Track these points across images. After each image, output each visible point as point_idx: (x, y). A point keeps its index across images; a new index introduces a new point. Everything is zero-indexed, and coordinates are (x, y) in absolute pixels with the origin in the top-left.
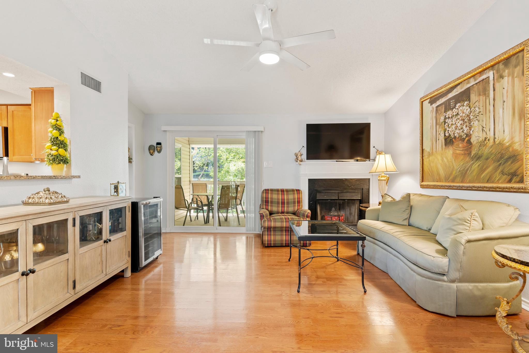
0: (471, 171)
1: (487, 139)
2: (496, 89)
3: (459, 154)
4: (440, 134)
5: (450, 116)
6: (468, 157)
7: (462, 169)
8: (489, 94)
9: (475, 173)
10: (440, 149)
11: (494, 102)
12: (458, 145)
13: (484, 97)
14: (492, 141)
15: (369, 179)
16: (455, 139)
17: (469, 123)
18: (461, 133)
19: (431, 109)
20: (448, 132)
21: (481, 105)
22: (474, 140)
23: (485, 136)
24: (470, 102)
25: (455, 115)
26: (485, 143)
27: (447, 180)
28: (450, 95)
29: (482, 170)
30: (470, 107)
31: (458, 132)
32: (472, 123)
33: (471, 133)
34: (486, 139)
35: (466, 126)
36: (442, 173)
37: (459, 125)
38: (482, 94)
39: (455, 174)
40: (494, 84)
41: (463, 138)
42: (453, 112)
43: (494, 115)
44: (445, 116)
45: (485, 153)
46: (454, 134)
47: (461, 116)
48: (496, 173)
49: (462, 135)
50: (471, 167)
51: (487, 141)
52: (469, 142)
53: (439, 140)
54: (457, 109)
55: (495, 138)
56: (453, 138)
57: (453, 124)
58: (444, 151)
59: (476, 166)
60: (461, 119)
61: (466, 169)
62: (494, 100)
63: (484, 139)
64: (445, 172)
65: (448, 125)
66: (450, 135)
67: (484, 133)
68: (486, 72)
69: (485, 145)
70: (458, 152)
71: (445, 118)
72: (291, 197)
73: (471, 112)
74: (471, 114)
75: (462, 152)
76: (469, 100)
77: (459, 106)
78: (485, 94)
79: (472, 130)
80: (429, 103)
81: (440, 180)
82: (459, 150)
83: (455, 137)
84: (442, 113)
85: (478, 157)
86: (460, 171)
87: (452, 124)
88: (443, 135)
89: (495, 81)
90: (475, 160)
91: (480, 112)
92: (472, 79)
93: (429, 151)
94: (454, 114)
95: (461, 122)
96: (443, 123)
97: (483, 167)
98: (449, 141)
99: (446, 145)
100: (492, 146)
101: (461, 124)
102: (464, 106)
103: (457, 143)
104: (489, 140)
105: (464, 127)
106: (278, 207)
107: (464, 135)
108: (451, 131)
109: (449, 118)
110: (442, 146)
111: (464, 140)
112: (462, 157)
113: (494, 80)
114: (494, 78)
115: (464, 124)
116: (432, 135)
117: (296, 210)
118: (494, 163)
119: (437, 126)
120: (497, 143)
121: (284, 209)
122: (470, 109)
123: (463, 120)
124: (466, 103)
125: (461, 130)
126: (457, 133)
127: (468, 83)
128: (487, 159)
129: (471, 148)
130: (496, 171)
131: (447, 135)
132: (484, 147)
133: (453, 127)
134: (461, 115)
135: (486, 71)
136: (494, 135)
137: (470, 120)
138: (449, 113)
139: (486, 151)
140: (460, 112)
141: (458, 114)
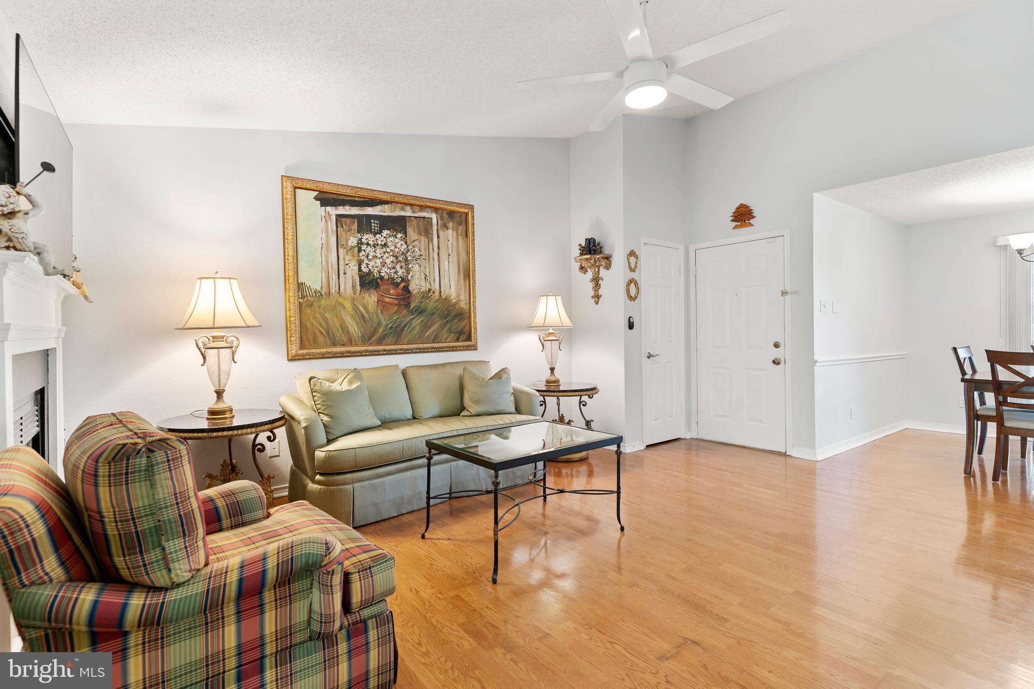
0: (410, 329)
1: (432, 291)
2: (440, 237)
3: (391, 304)
4: (347, 264)
5: (371, 243)
6: (407, 309)
7: (395, 325)
8: (432, 238)
9: (416, 331)
10: (349, 290)
11: (439, 250)
12: (388, 290)
13: (427, 240)
14: (437, 294)
16: (382, 281)
17: (406, 265)
18: (393, 274)
19: (323, 214)
20: (368, 267)
21: (422, 248)
22: (413, 287)
23: (428, 286)
24: (406, 236)
25: (381, 245)
26: (429, 295)
27: (366, 339)
28: (369, 211)
29: (426, 327)
30: (406, 243)
31: (388, 271)
32: (410, 266)
33: (409, 278)
34: (430, 290)
35: (401, 267)
36: (354, 328)
37: (388, 261)
38: (423, 234)
39: (383, 332)
40: (437, 230)
41: (397, 282)
42: (377, 239)
43: (439, 266)
44: (360, 239)
45: (429, 307)
46: (380, 273)
47: (391, 250)
48: (443, 331)
49: (395, 278)
50: (411, 323)
51: (432, 294)
52: (406, 289)
53: (345, 274)
54: (385, 237)
55: (440, 292)
56: (377, 278)
57: (377, 257)
58: (358, 294)
59: (417, 322)
60: (391, 254)
61: (402, 325)
62: (438, 248)
63: (427, 290)
64: (362, 329)
65: (367, 256)
66: (370, 273)
67: (428, 283)
68: (428, 211)
69: (429, 298)
70: (387, 300)
71: (360, 243)
73: (408, 250)
74: (409, 253)
75: (396, 302)
76: (405, 233)
77: (387, 234)
78: (428, 237)
79: (410, 275)
80: (316, 199)
81: (350, 342)
82: (389, 297)
83: (382, 278)
84: (353, 232)
85: (420, 312)
86: (391, 328)
87: (375, 257)
88: (356, 268)
89: (439, 227)
90: (416, 313)
91: (422, 255)
92: (408, 208)
93: (319, 288)
94: (380, 243)
95: (392, 259)
96: (356, 249)
97: (427, 324)
98: (368, 282)
99: (362, 285)
100: (438, 300)
101: (392, 262)
102: (396, 238)
103: (386, 287)
104: (434, 292)
105: (398, 267)
107: (397, 278)
108: (373, 267)
109: (368, 244)
110: (354, 286)
111: (397, 285)
112: (396, 308)
113: (437, 225)
114: (437, 222)
115: (397, 262)
116: (327, 262)
118: (440, 319)
119: (341, 251)
120: (443, 298)
122: (407, 247)
123: (397, 257)
124: (399, 235)
125: (393, 271)
126: (385, 272)
127: (403, 209)
128: (432, 315)
129: (409, 297)
130: (443, 329)
131: (365, 270)
132: (429, 300)
133: (378, 261)
134: (393, 248)
135: (427, 209)
136: (440, 288)
137: (406, 260)
138: (368, 237)
139: (431, 305)
140: (389, 244)
141: (385, 245)
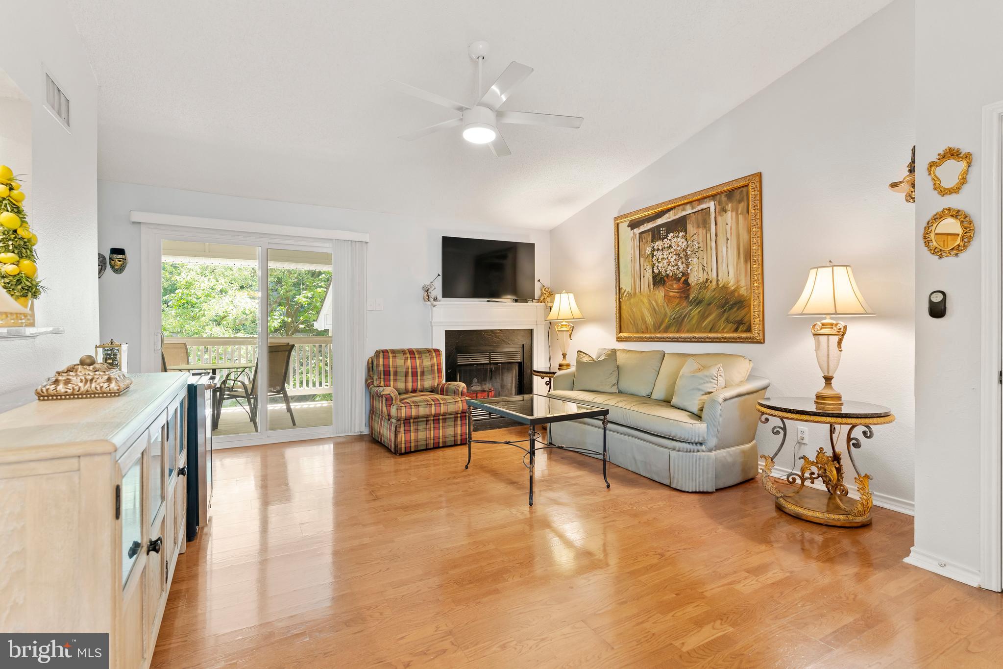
0: (689, 319)
1: (709, 280)
2: (718, 224)
3: (674, 297)
4: (645, 269)
5: (660, 248)
6: (686, 301)
7: (677, 316)
8: (710, 227)
9: (694, 321)
10: (647, 289)
11: (716, 237)
12: (672, 285)
13: (704, 231)
14: (714, 283)
15: (532, 329)
16: (667, 278)
17: (686, 260)
18: (675, 271)
19: (632, 235)
20: (658, 268)
21: (701, 240)
22: (692, 280)
23: (706, 277)
24: (686, 234)
25: (667, 247)
26: (707, 285)
27: (657, 328)
28: (660, 221)
29: (703, 317)
30: (686, 239)
31: (672, 269)
32: (690, 260)
33: (689, 272)
34: (707, 280)
35: (682, 263)
36: (649, 320)
37: (672, 260)
38: (701, 226)
39: (668, 322)
40: (715, 217)
41: (679, 278)
42: (664, 244)
43: (716, 254)
44: (653, 247)
45: (706, 297)
46: (666, 271)
47: (674, 250)
48: (719, 322)
49: (677, 273)
50: (690, 314)
51: (709, 283)
52: (686, 282)
53: (644, 277)
54: (670, 240)
55: (718, 280)
56: (664, 276)
57: (664, 258)
58: (652, 292)
59: (695, 312)
60: (675, 253)
61: (683, 316)
62: (716, 235)
63: (705, 280)
64: (654, 320)
65: (658, 260)
66: (660, 272)
67: (705, 273)
68: (706, 201)
69: (706, 288)
70: (671, 294)
71: (653, 250)
72: (427, 362)
73: (688, 246)
74: (689, 249)
75: (678, 295)
76: (686, 231)
77: (672, 237)
78: (705, 227)
79: (690, 268)
80: (628, 226)
81: (647, 330)
82: (672, 292)
83: (667, 276)
84: (649, 243)
85: (698, 302)
86: (674, 318)
87: (663, 259)
88: (650, 271)
89: (717, 214)
90: (694, 304)
91: (700, 247)
92: (688, 207)
93: (630, 291)
94: (666, 246)
95: (675, 257)
96: (651, 256)
97: (704, 315)
98: (659, 280)
99: (654, 284)
100: (715, 289)
101: (675, 260)
102: (678, 237)
103: (670, 283)
104: (711, 282)
105: (680, 264)
106: (407, 381)
107: (679, 273)
108: (661, 267)
109: (658, 249)
110: (649, 286)
111: (679, 279)
112: (678, 300)
113: (715, 212)
114: (715, 209)
115: (679, 260)
116: (634, 270)
117: (436, 384)
118: (717, 309)
119: (642, 259)
120: (720, 286)
121: (417, 384)
122: (687, 243)
123: (678, 255)
124: (681, 234)
125: (676, 267)
126: (670, 270)
127: (684, 210)
128: (709, 304)
129: (688, 290)
130: (720, 319)
131: (656, 271)
132: (706, 290)
133: (665, 262)
134: (675, 248)
135: (705, 200)
136: (717, 276)
137: (686, 255)
138: (659, 244)
139: (708, 295)
140: (673, 244)
141: (670, 247)
